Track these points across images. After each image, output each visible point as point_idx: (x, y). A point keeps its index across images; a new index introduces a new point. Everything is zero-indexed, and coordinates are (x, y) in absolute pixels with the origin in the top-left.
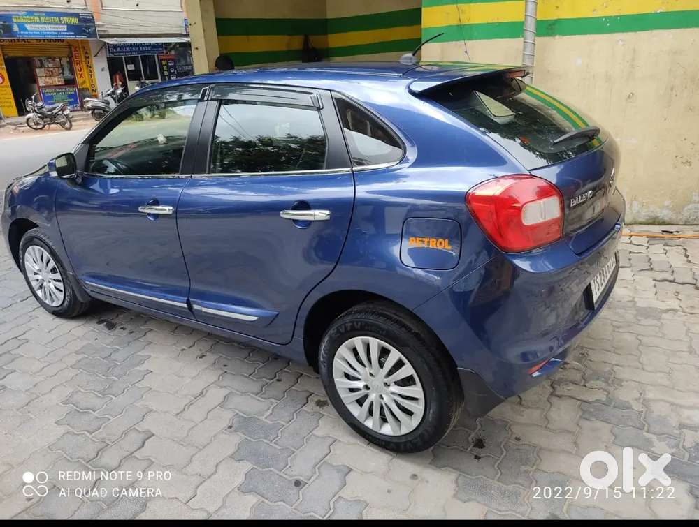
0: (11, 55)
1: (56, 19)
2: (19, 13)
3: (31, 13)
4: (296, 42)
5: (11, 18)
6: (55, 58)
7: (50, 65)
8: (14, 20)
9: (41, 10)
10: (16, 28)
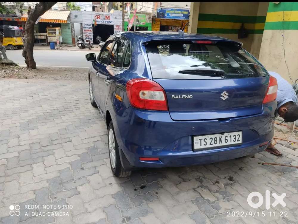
0: (162, 24)
1: (180, 12)
2: (169, 9)
3: (172, 10)
4: (238, 26)
5: (165, 11)
6: (176, 26)
7: (174, 29)
8: (166, 12)
9: (176, 8)
10: (166, 15)
